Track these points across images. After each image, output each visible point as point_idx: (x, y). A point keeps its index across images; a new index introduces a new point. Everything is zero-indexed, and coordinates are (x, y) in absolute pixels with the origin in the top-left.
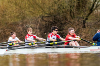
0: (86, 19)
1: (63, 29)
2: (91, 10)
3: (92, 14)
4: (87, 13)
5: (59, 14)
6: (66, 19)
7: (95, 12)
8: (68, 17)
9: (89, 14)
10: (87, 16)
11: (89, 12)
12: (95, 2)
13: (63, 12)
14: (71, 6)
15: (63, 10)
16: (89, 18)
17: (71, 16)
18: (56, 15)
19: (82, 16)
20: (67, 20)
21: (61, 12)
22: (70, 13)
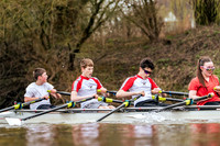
0: (77, 51)
1: (25, 73)
2: (87, 32)
3: (88, 40)
4: (78, 37)
5: (17, 40)
6: (32, 50)
7: (96, 35)
8: (37, 46)
9: (83, 40)
10: (78, 45)
11: (81, 36)
12: (95, 15)
13: (25, 36)
14: (42, 23)
15: (27, 31)
16: (82, 49)
17: (43, 43)
18: (10, 43)
19: (66, 45)
20: (34, 53)
21: (20, 34)
22: (41, 37)
